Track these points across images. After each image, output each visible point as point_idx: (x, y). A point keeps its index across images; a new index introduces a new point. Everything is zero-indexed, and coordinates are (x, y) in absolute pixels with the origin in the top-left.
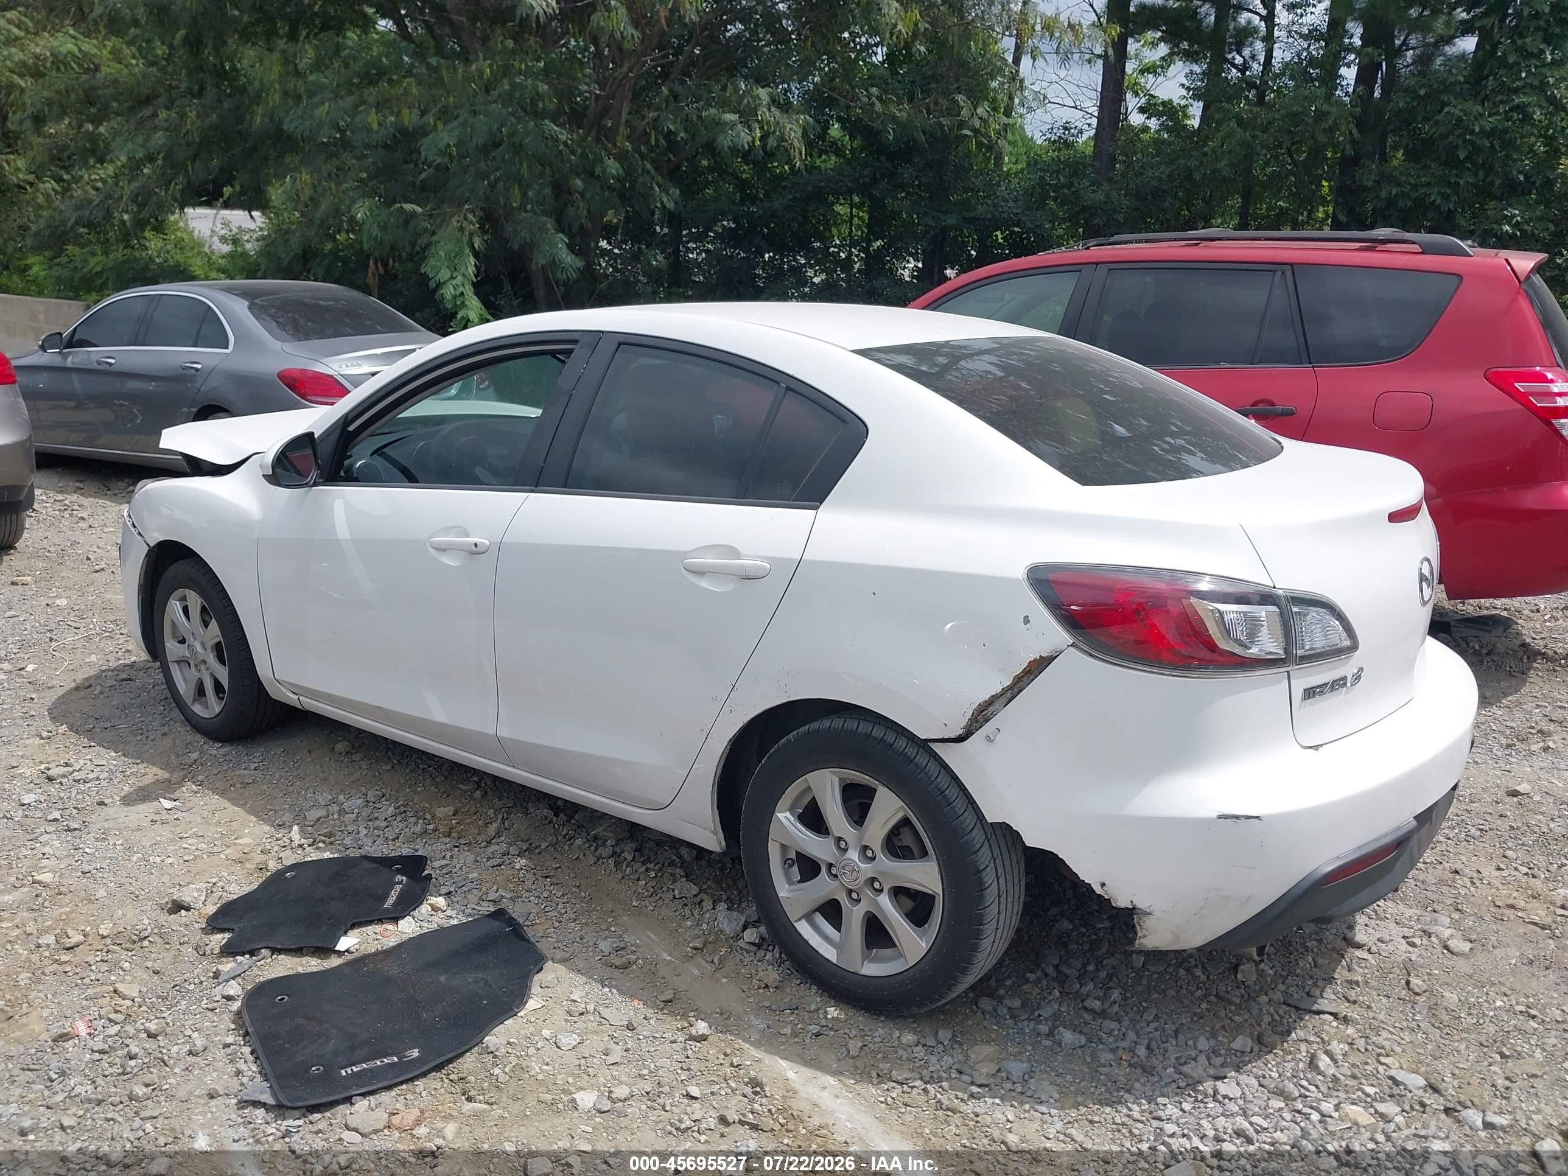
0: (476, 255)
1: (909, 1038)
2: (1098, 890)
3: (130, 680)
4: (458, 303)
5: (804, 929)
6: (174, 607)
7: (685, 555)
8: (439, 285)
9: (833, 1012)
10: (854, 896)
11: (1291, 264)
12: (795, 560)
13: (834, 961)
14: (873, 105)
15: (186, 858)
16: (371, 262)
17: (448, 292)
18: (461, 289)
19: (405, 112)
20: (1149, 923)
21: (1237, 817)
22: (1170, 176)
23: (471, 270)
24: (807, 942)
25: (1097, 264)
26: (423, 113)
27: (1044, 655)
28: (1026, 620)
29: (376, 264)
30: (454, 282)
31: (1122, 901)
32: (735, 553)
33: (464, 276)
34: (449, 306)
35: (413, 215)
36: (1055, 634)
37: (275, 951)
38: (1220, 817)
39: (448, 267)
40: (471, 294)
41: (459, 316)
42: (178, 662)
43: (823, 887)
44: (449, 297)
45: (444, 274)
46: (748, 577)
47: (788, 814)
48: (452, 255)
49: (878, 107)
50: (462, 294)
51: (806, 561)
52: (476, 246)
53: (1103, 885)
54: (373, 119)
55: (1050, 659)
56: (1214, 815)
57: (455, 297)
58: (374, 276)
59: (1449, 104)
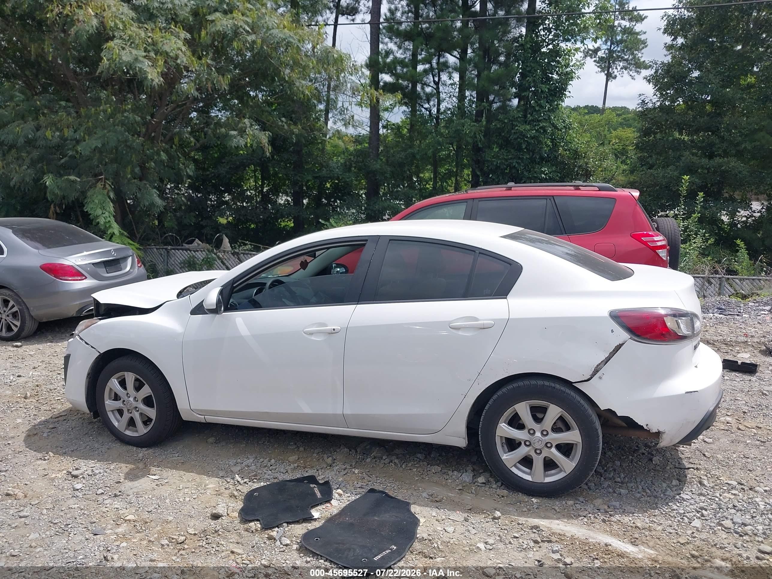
0: (112, 201)
1: (570, 502)
2: (645, 427)
3: (55, 428)
4: (107, 226)
5: (514, 470)
6: (114, 383)
7: (450, 322)
8: (97, 217)
9: (534, 500)
10: (538, 452)
11: (553, 196)
12: (504, 319)
13: (531, 480)
14: (284, 126)
15: (194, 497)
16: (52, 206)
17: (102, 221)
18: (109, 219)
19: (66, 130)
20: (664, 436)
21: (691, 392)
22: (406, 156)
23: (112, 209)
24: (517, 475)
25: (473, 199)
26: (75, 131)
27: (621, 343)
28: (612, 331)
29: (55, 207)
30: (104, 215)
31: (654, 430)
32: (476, 319)
33: (109, 212)
34: (102, 228)
35: (74, 182)
36: (623, 335)
37: (289, 523)
38: (686, 393)
39: (101, 208)
40: (114, 221)
41: (109, 233)
42: (112, 411)
43: (523, 451)
44: (102, 223)
45: (99, 212)
46: (483, 328)
47: (504, 424)
48: (102, 202)
49: (286, 127)
50: (109, 221)
51: (512, 319)
52: (112, 196)
53: (647, 425)
54: (49, 134)
55: (623, 344)
56: (684, 392)
57: (105, 223)
58: (53, 213)
59: (517, 126)
